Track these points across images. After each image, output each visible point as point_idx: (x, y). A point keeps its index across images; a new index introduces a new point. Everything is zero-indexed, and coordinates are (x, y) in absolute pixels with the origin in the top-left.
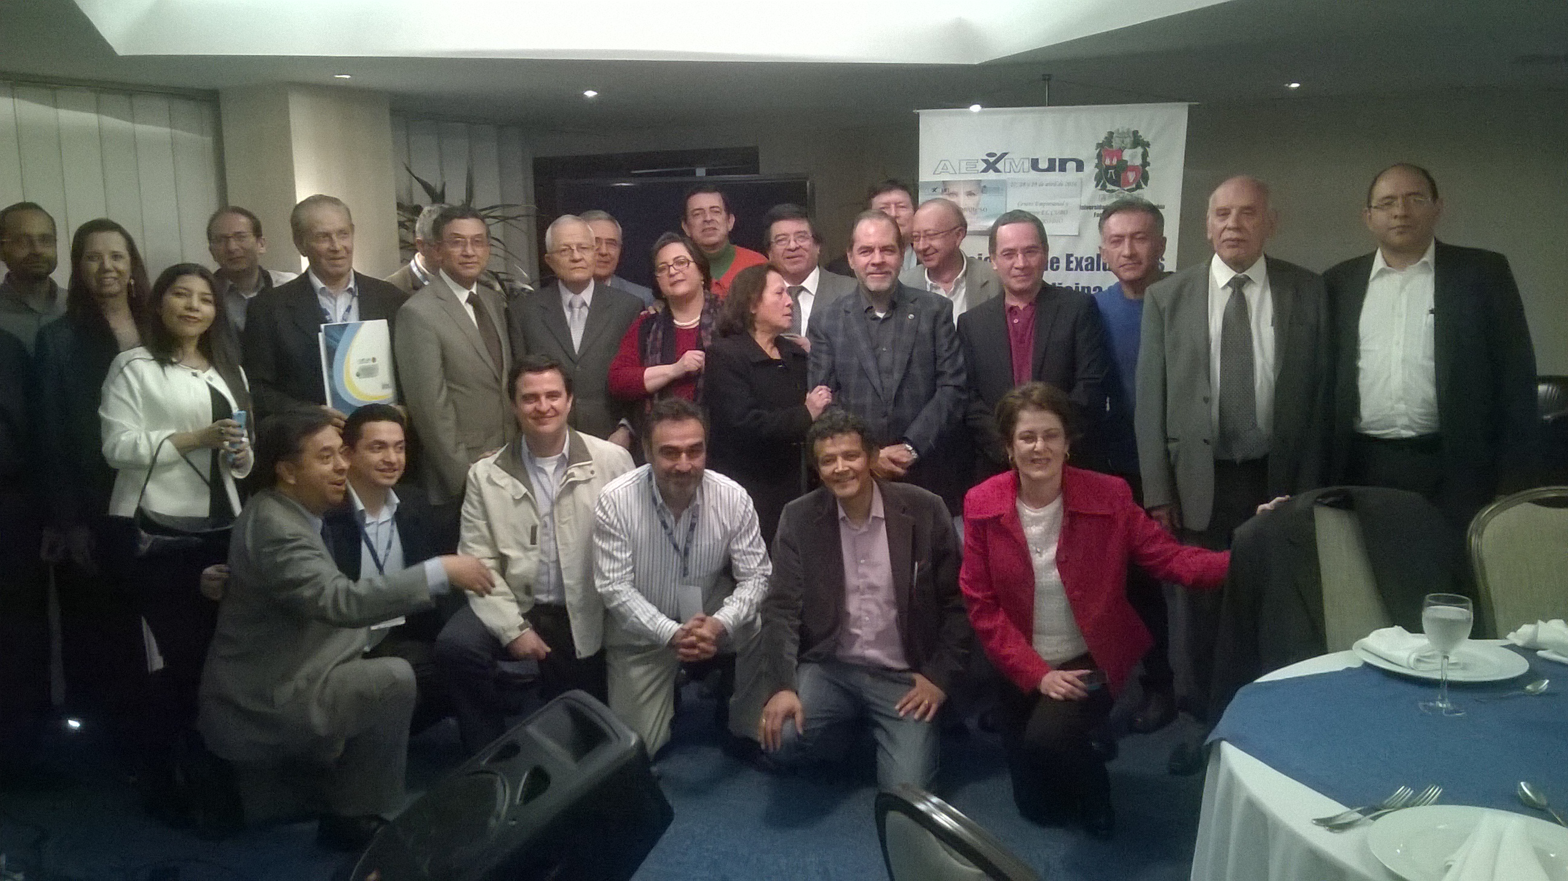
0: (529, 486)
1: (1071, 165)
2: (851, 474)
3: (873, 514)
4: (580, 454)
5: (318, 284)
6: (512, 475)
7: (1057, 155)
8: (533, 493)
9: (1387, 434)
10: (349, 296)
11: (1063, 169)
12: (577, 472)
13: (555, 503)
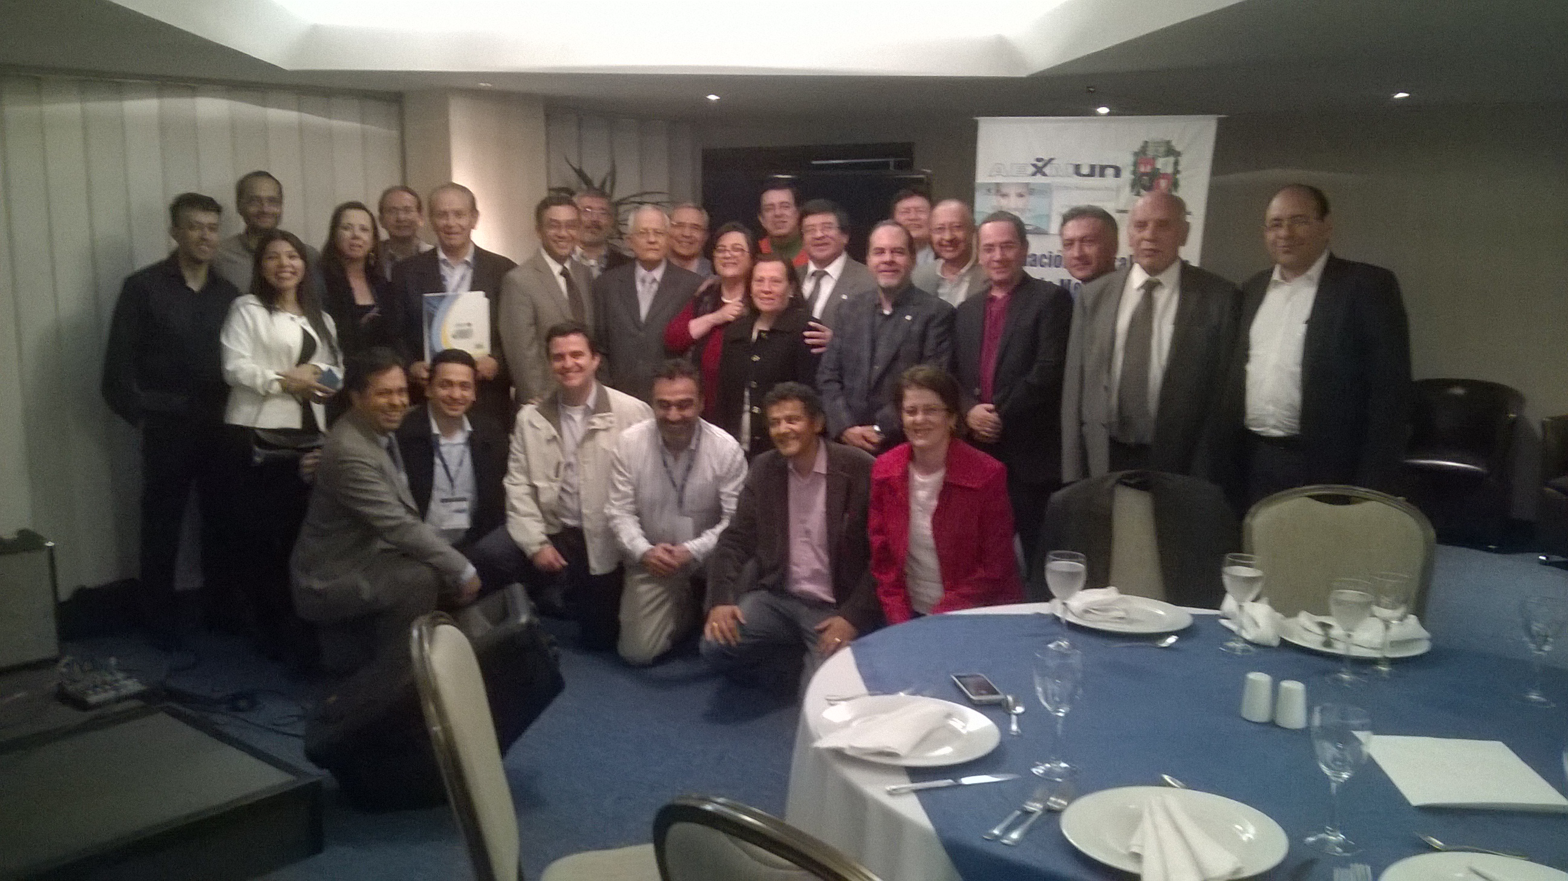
0: (559, 429)
1: (1110, 172)
2: (793, 435)
3: (816, 470)
4: (603, 406)
5: (442, 255)
6: (548, 420)
7: (1097, 162)
8: (561, 436)
9: (1262, 432)
10: (465, 266)
11: (1102, 175)
12: (598, 422)
13: (580, 445)
